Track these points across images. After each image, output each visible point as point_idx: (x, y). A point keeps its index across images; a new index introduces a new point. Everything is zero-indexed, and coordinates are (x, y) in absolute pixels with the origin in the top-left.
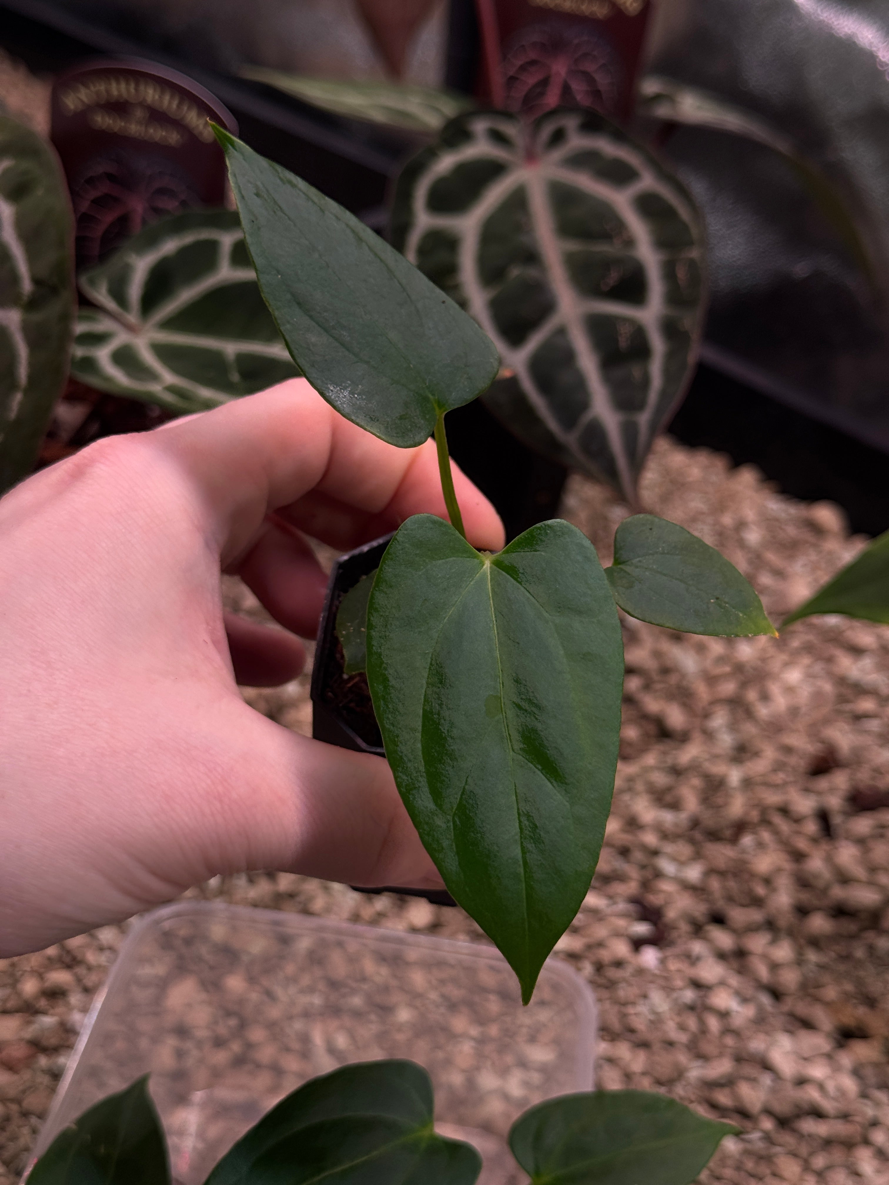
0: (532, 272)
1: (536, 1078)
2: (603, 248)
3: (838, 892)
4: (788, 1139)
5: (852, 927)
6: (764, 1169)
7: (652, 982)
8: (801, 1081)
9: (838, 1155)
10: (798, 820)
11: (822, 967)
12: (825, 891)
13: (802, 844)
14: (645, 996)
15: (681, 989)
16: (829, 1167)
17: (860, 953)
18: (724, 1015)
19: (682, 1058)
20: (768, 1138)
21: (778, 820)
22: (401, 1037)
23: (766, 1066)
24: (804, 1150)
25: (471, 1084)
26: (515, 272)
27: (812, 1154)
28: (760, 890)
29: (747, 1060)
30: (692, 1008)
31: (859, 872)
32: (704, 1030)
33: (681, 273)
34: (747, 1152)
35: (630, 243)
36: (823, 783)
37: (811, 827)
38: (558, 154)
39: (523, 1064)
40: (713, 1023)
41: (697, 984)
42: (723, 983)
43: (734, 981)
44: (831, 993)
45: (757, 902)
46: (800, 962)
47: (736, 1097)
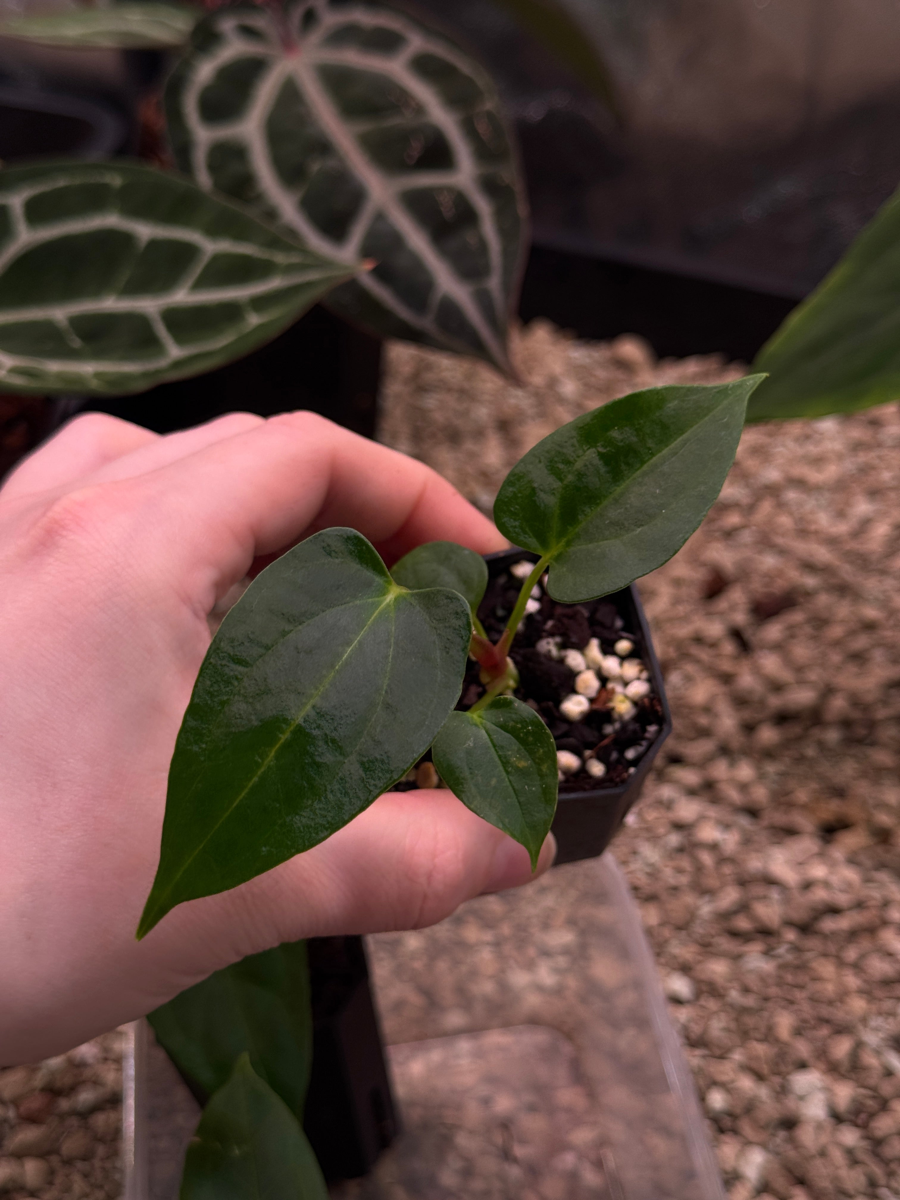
0: (331, 163)
1: (562, 961)
2: (394, 121)
3: (775, 702)
4: (813, 943)
5: (796, 730)
6: (802, 978)
7: (636, 837)
8: (807, 885)
9: (865, 944)
10: (713, 645)
11: (783, 774)
12: (762, 703)
13: (726, 666)
14: (635, 853)
15: (665, 835)
16: (863, 956)
17: (810, 752)
18: (714, 847)
19: (689, 899)
20: (796, 949)
21: (695, 651)
22: (418, 965)
23: (770, 881)
24: (832, 948)
25: (504, 987)
26: (315, 167)
27: (841, 948)
28: (703, 721)
29: (750, 882)
30: (681, 850)
31: (786, 675)
32: (699, 868)
33: (482, 128)
34: (783, 967)
35: (420, 110)
36: (722, 604)
37: (729, 648)
38: (315, 37)
39: (546, 953)
40: (707, 858)
41: (679, 826)
42: (702, 818)
43: (713, 812)
44: (802, 796)
45: (704, 733)
46: (761, 776)
47: (753, 918)
